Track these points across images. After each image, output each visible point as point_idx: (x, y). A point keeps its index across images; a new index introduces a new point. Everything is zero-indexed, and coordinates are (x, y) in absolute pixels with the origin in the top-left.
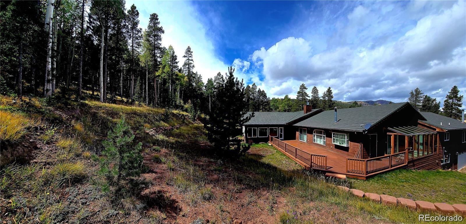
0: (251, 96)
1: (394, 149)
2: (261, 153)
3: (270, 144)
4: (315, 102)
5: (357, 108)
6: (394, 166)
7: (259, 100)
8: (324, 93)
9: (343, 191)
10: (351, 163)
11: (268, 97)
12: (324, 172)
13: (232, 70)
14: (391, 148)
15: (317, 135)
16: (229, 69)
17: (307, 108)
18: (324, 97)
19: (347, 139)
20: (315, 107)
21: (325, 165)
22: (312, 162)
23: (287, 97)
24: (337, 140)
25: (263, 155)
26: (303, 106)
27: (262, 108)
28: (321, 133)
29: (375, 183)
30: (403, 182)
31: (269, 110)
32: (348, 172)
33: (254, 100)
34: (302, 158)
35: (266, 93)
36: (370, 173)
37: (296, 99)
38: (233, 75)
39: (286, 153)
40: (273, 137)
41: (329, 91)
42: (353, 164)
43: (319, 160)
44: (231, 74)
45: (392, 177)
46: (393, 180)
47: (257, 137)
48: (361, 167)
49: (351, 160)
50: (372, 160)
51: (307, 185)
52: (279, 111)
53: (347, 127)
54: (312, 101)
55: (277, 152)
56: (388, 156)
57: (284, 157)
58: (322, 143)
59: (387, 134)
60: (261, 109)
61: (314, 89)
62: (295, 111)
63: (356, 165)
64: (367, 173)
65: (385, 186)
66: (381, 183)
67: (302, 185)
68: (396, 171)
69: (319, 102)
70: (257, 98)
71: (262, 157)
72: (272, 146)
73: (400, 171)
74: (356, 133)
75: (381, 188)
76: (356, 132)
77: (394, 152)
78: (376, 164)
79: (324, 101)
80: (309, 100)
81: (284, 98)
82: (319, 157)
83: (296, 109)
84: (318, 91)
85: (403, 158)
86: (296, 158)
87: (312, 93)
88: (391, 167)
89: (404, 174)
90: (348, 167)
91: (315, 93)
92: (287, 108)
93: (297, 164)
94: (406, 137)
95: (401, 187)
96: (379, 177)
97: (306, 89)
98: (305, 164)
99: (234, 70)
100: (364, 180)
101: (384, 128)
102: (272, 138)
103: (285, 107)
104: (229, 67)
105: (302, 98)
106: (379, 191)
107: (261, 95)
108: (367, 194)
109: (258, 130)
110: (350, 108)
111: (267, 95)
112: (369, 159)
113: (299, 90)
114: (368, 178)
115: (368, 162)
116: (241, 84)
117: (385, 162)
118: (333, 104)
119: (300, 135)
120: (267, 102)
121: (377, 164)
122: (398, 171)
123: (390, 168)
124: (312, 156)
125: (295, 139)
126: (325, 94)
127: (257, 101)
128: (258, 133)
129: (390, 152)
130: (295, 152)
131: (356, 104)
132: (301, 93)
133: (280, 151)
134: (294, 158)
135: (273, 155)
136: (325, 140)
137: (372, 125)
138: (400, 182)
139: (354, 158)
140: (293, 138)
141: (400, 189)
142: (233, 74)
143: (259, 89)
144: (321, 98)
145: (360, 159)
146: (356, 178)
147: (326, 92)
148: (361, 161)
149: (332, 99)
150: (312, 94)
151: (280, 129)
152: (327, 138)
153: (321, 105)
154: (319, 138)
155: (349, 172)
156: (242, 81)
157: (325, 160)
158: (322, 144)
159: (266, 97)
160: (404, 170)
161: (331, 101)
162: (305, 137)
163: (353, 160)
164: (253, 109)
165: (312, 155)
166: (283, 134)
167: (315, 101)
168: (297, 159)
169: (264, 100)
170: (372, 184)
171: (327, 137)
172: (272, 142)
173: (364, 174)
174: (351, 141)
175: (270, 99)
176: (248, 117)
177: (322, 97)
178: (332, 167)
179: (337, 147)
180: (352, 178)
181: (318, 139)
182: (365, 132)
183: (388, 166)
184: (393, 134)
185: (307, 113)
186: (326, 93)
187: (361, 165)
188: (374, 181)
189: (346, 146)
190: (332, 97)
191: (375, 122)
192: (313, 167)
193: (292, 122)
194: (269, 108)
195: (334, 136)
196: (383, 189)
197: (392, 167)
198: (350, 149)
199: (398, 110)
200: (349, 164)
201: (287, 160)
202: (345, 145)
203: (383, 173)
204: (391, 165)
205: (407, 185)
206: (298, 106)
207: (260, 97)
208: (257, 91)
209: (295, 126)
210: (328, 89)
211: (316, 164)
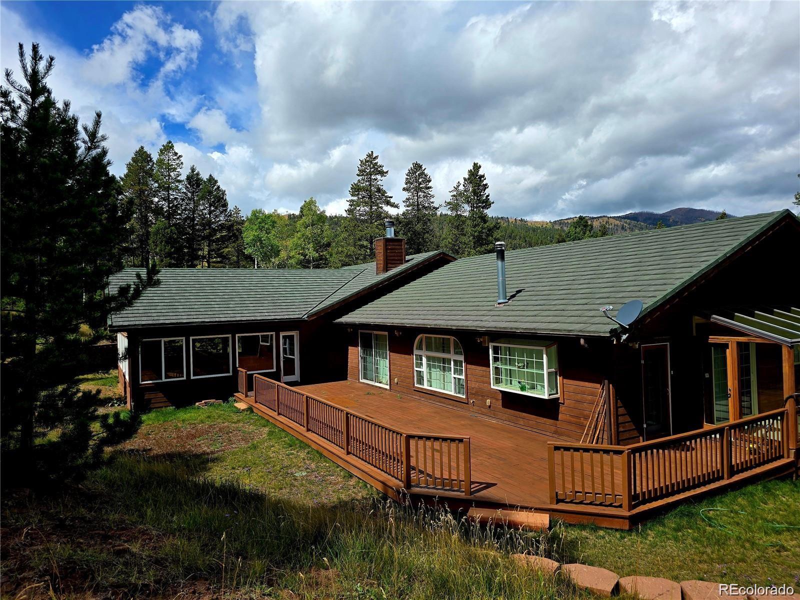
0: (156, 200)
1: (741, 401)
2: (204, 446)
3: (241, 406)
4: (419, 227)
5: (587, 244)
6: (743, 471)
7: (193, 219)
8: (456, 188)
9: (532, 575)
10: (568, 463)
11: (231, 207)
12: (459, 507)
13: (42, 66)
14: (726, 396)
15: (429, 359)
16: (22, 54)
17: (386, 249)
18: (454, 206)
19: (549, 368)
20: (419, 244)
21: (462, 478)
22: (409, 468)
23: (310, 209)
24: (511, 373)
25: (212, 453)
26: (371, 243)
27: (209, 254)
28: (444, 348)
29: (669, 539)
30: (778, 532)
31: (238, 262)
32: (559, 501)
33: (170, 216)
34: (369, 452)
35: (222, 187)
36: (644, 502)
37: (345, 214)
38: (49, 86)
39: (310, 435)
40: (256, 374)
41: (475, 178)
42: (577, 465)
43: (437, 455)
44: (34, 78)
45: (737, 513)
46: (738, 524)
47: (185, 378)
48: (608, 478)
49: (567, 449)
50: (651, 447)
51: (386, 555)
52: (281, 266)
53: (549, 319)
54: (407, 224)
55: (271, 433)
56: (715, 432)
57: (302, 455)
58: (450, 391)
59: (710, 341)
60: (204, 257)
61: (412, 172)
62: (343, 265)
63: (588, 470)
64: (635, 499)
65: (709, 550)
66: (690, 541)
67: (364, 555)
68: (750, 488)
69: (435, 226)
70: (185, 209)
71: (208, 461)
72: (252, 412)
73: (767, 491)
74: (582, 341)
75: (693, 561)
76: (587, 338)
77: (741, 415)
78: (667, 464)
79: (458, 222)
80: (397, 218)
81: (297, 212)
82: (437, 445)
83: (347, 256)
84: (430, 181)
85: (776, 436)
86: (348, 453)
87: (404, 189)
88: (730, 476)
89: (782, 502)
90: (558, 481)
91: (418, 189)
92: (312, 254)
93: (351, 476)
94: (785, 352)
95: (770, 550)
96: (682, 515)
97: (383, 173)
98: (383, 476)
99: (49, 66)
100: (622, 530)
101: (697, 319)
102: (250, 378)
103: (303, 249)
104: (21, 46)
105: (370, 214)
106: (684, 572)
107: (202, 198)
108: (627, 582)
109: (188, 346)
110: (559, 242)
111: (228, 198)
112: (642, 444)
113: (356, 179)
114: (637, 522)
115: (637, 455)
116: (93, 135)
117: (704, 453)
118: (490, 230)
119: (364, 359)
120: (229, 228)
121: (673, 466)
122: (760, 487)
123: (726, 476)
124: (412, 442)
125: (345, 379)
126: (460, 194)
127: (185, 219)
128: (188, 362)
129: (722, 415)
130: (344, 430)
131: (586, 226)
132: (364, 189)
133: (286, 429)
134: (341, 452)
135: (255, 447)
136: (463, 377)
137: (645, 306)
138: (766, 533)
139: (580, 444)
140: (339, 372)
141: (767, 560)
142: (49, 82)
143: (193, 170)
144: (445, 211)
145: (606, 446)
146: (593, 522)
147: (462, 182)
148: (607, 452)
149: (490, 213)
150: (406, 195)
151: (283, 337)
152: (469, 366)
153: (445, 236)
154: (439, 367)
155: (562, 501)
156: (97, 123)
157: (462, 457)
158: (452, 393)
159: (225, 205)
160: (782, 485)
161: (484, 219)
162: (384, 365)
163: (577, 450)
164: (169, 255)
165: (409, 437)
166: (296, 357)
167: (419, 220)
168: (351, 459)
169: (217, 216)
170: (653, 545)
171: (468, 361)
172: (249, 393)
173: (620, 506)
174: (565, 376)
175: (241, 214)
176: (129, 286)
177: (449, 203)
178: (494, 485)
179: (511, 401)
180: (574, 526)
181: (436, 373)
182: (619, 339)
183: (718, 471)
184: (733, 341)
185: (386, 269)
186: (461, 188)
187: (607, 470)
188: (665, 533)
189: (546, 397)
190: (487, 204)
191: (660, 296)
192: (417, 486)
193: (332, 306)
194: (240, 252)
195: (496, 359)
196: (700, 562)
197: (732, 472)
198: (562, 409)
199: (750, 242)
200: (558, 469)
201: (313, 466)
202: (544, 394)
203: (699, 498)
204: (731, 467)
205: (794, 542)
206: (355, 246)
207: (197, 205)
208: (183, 177)
209: (341, 324)
210: (470, 171)
211: (428, 475)
